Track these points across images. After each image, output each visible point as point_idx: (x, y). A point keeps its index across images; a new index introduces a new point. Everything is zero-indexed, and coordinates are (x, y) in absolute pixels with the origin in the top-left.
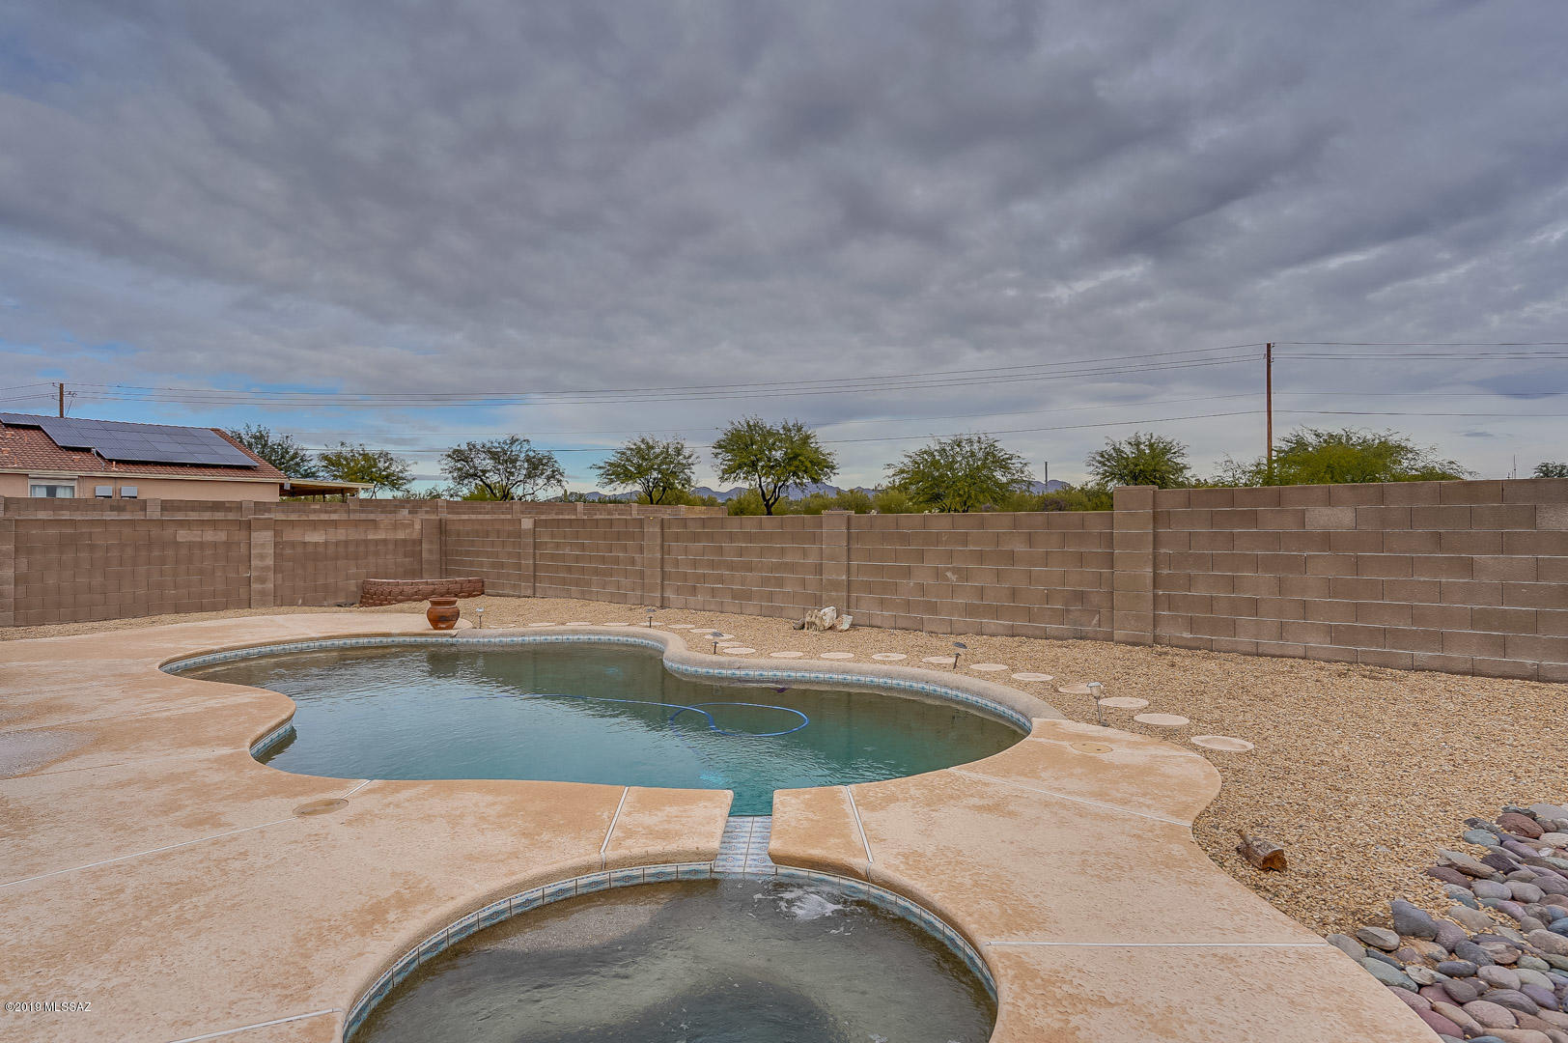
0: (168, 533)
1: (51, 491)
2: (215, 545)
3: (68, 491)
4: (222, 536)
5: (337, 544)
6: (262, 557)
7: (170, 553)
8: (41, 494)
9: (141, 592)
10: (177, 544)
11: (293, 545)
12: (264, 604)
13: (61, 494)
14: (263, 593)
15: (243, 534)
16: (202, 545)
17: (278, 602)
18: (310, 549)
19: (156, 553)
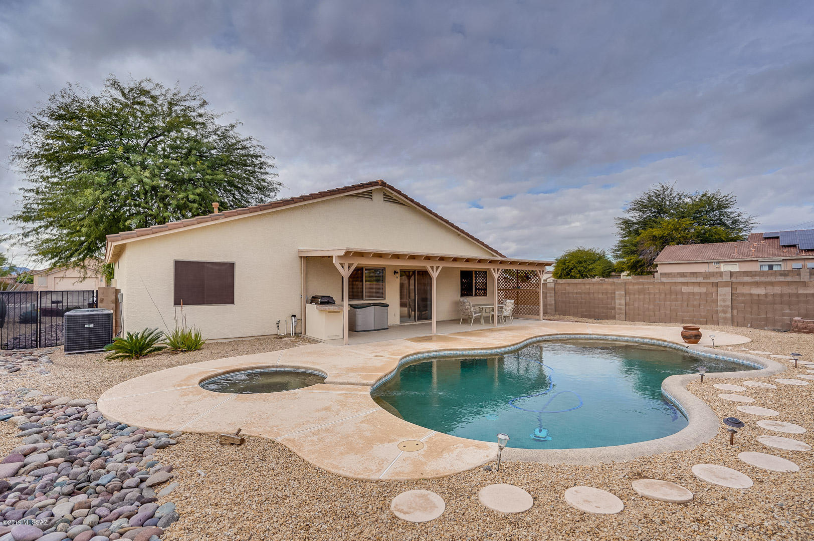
0: (678, 288)
1: (771, 267)
2: (700, 294)
3: (779, 267)
4: (703, 290)
5: (774, 295)
6: (724, 300)
7: (679, 297)
8: (766, 269)
9: (668, 312)
10: (682, 293)
11: (744, 295)
12: (726, 324)
13: (775, 268)
14: (725, 319)
15: (714, 288)
16: (694, 294)
17: (735, 324)
18: (756, 298)
19: (673, 297)
